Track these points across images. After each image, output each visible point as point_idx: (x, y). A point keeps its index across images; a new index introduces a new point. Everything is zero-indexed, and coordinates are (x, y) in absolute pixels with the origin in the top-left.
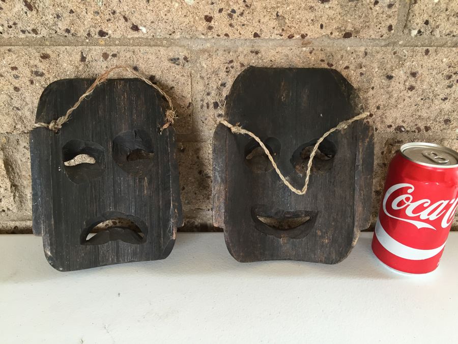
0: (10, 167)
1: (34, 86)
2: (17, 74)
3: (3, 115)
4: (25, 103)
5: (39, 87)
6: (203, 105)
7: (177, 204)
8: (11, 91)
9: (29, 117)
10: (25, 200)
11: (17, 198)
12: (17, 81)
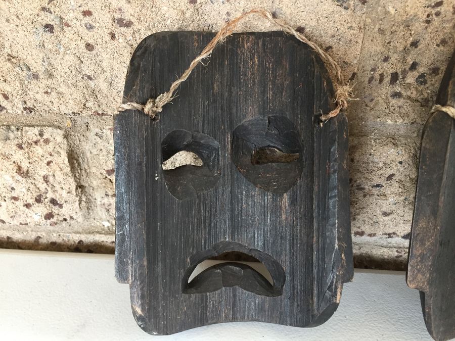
0: (75, 161)
1: (115, 42)
2: (91, 22)
3: (69, 87)
4: (100, 69)
5: (124, 44)
6: (373, 77)
7: (345, 245)
8: (80, 50)
9: (105, 91)
10: (94, 206)
11: (83, 203)
12: (90, 34)
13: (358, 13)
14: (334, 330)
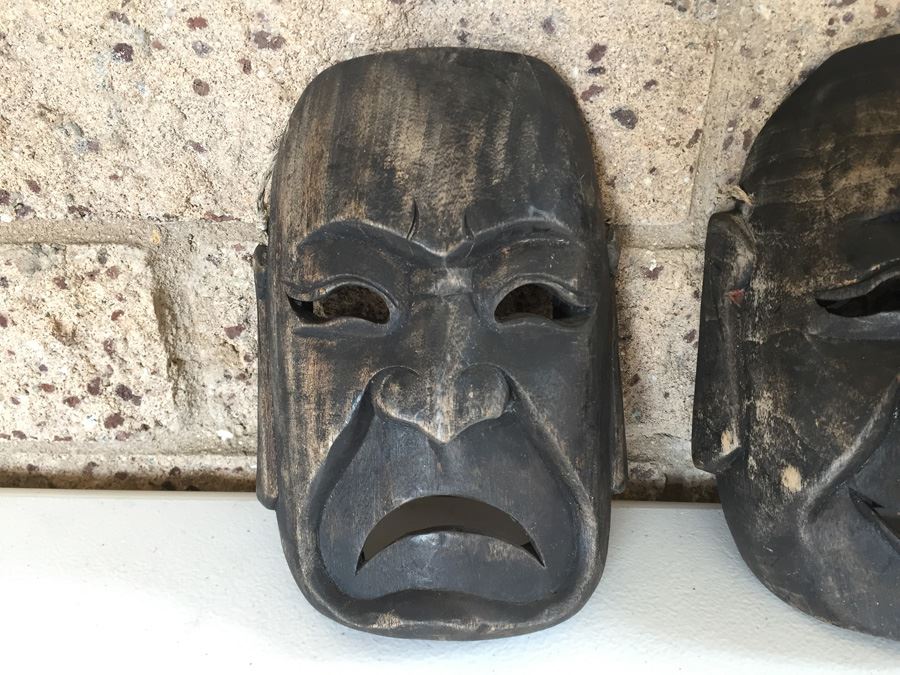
0: (167, 311)
1: (251, 78)
2: (204, 40)
3: (158, 166)
4: (220, 130)
5: (268, 81)
6: (731, 138)
8: (183, 94)
9: (228, 173)
10: (202, 400)
11: (181, 393)
12: (203, 62)
13: (703, 18)
14: (675, 614)
